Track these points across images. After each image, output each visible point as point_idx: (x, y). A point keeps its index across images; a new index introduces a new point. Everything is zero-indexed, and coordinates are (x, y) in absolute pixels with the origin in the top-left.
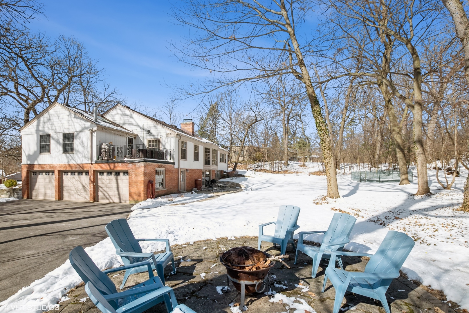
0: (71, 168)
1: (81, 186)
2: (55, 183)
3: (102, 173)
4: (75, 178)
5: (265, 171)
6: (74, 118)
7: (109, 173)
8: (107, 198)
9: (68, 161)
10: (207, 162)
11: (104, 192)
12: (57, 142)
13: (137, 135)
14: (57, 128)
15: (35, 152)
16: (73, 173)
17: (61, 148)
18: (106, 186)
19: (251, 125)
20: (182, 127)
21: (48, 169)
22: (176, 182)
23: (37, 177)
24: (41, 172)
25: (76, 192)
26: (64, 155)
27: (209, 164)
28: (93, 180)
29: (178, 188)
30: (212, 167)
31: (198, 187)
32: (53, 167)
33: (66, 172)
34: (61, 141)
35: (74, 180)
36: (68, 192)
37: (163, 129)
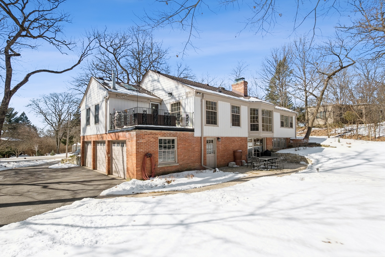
2: (92, 153)
3: (114, 143)
4: (102, 149)
5: (360, 137)
7: (118, 143)
8: (117, 172)
9: (97, 132)
10: (254, 128)
11: (116, 165)
13: (162, 101)
14: (93, 101)
15: (85, 125)
17: (94, 120)
18: (117, 158)
19: (334, 74)
20: (234, 89)
22: (197, 154)
23: (88, 147)
24: (89, 143)
25: (102, 162)
26: (95, 126)
27: (257, 129)
28: (107, 151)
29: (201, 162)
30: (262, 134)
31: (238, 161)
32: (91, 138)
33: (98, 143)
34: (94, 113)
35: (101, 151)
36: (99, 163)
37: (183, 89)
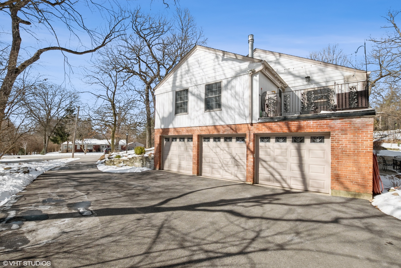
0: (218, 131)
1: (229, 157)
2: (193, 152)
3: (266, 138)
4: (220, 146)
6: (223, 59)
7: (281, 138)
8: (277, 181)
9: (214, 123)
11: (271, 170)
12: (198, 97)
13: (287, 86)
14: (198, 78)
15: (170, 114)
16: (217, 138)
17: (202, 105)
18: (274, 160)
21: (185, 134)
23: (171, 144)
24: (174, 138)
25: (220, 165)
26: (207, 113)
28: (252, 149)
32: (191, 131)
33: (207, 138)
34: (203, 96)
35: (218, 150)
36: (210, 166)
